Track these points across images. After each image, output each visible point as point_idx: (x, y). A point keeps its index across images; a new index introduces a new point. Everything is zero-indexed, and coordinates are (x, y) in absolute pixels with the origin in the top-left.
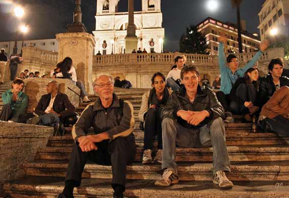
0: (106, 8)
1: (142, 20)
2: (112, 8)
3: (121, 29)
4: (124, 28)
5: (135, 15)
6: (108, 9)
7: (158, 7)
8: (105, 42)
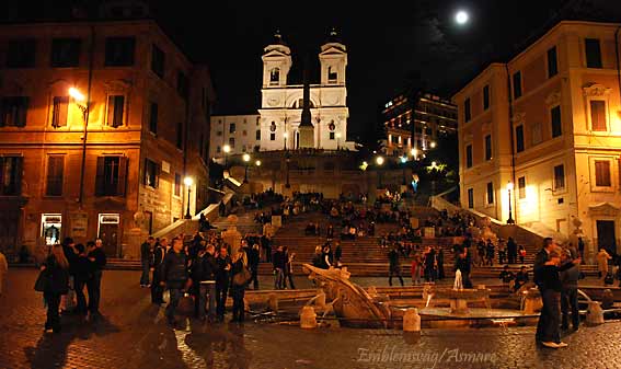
0: (275, 77)
1: (320, 96)
2: (283, 79)
3: (294, 107)
4: (297, 106)
5: (311, 90)
6: (277, 80)
7: (342, 78)
8: (273, 123)
